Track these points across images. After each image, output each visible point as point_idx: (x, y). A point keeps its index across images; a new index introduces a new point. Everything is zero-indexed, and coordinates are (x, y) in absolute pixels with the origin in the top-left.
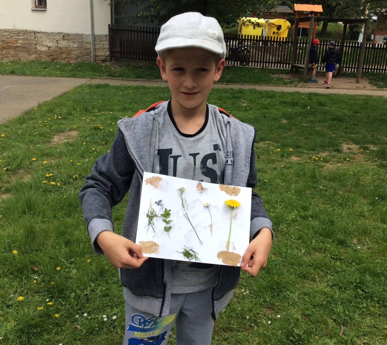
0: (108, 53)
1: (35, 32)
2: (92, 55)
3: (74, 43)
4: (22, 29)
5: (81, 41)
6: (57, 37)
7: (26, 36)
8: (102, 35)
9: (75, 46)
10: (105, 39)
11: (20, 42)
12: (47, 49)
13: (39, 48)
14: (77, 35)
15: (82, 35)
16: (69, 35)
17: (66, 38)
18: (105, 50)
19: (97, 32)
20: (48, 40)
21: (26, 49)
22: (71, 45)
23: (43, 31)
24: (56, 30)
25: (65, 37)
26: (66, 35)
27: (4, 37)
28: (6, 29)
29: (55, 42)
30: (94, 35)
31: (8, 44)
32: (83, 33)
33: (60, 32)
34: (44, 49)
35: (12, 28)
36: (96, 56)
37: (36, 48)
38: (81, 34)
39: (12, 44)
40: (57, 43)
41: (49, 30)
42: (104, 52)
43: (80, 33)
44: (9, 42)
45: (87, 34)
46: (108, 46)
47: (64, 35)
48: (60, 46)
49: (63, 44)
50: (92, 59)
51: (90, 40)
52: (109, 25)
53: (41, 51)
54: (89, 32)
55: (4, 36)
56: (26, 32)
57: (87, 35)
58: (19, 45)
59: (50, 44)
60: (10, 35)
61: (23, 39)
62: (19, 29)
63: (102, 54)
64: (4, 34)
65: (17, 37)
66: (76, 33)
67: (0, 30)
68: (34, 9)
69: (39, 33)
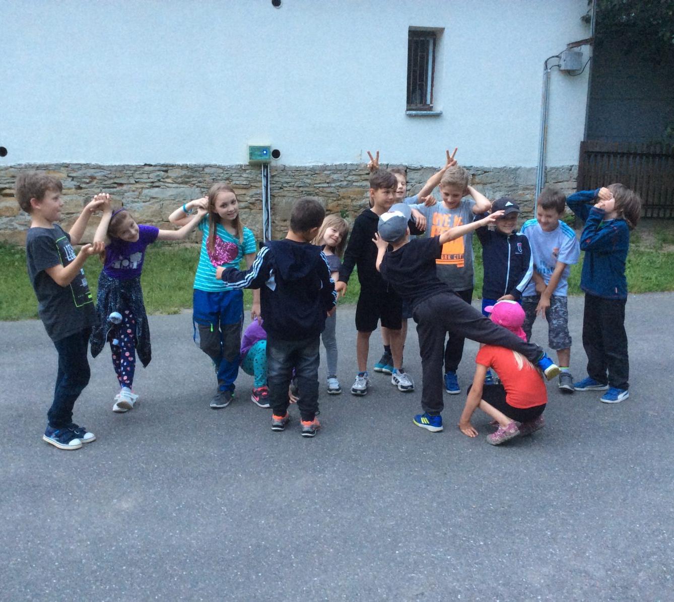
3: (496, 190)
5: (512, 184)
8: (563, 168)
10: (567, 177)
14: (504, 170)
15: (516, 169)
16: (485, 172)
17: (478, 178)
19: (553, 161)
25: (477, 176)
26: (479, 172)
27: (333, 185)
28: (340, 165)
30: (546, 168)
31: (339, 202)
32: (518, 165)
33: (468, 165)
35: (356, 162)
38: (513, 167)
39: (350, 201)
44: (343, 197)
45: (528, 166)
47: (476, 173)
51: (535, 179)
52: (581, 143)
54: (536, 164)
55: (334, 181)
57: (530, 170)
60: (350, 178)
64: (335, 176)
65: (364, 183)
66: (503, 166)
67: (324, 168)
68: (409, 112)
69: (416, 170)
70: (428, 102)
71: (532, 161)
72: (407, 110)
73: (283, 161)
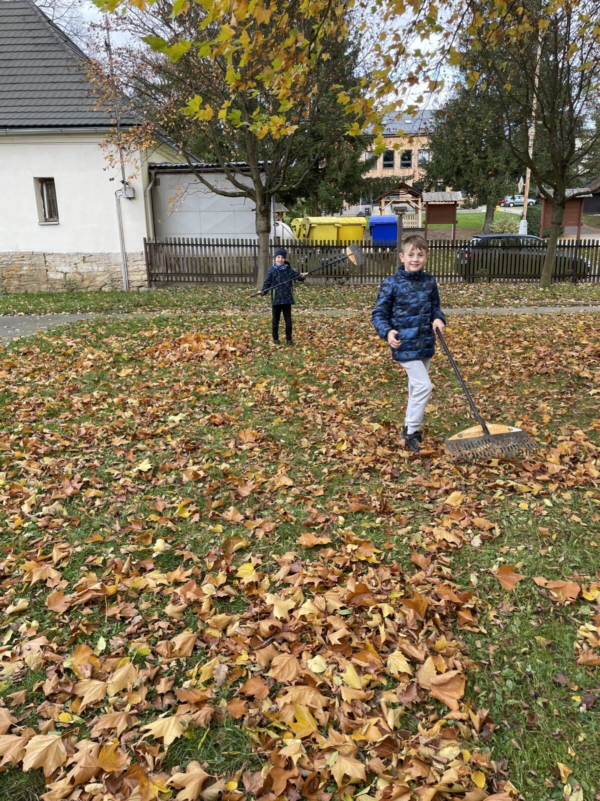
0: (145, 277)
1: (45, 255)
2: (124, 279)
4: (27, 251)
5: (108, 262)
6: (75, 260)
7: (33, 261)
8: (136, 253)
9: (101, 269)
10: (140, 258)
11: (25, 268)
12: (62, 275)
13: (52, 275)
14: (102, 254)
15: (109, 254)
16: (91, 256)
17: (87, 259)
18: (142, 273)
20: (63, 264)
21: (33, 277)
22: (95, 268)
23: (56, 252)
24: (73, 250)
26: (87, 256)
27: (4, 263)
28: (6, 252)
29: (73, 266)
30: (126, 253)
31: (9, 273)
32: (110, 251)
33: (79, 252)
34: (59, 276)
35: (14, 251)
36: (129, 282)
37: (47, 276)
38: (107, 253)
39: (14, 272)
40: (76, 267)
41: (65, 250)
42: (139, 276)
43: (106, 251)
44: (10, 270)
45: (116, 252)
46: (145, 268)
47: (85, 256)
48: (80, 271)
49: (84, 268)
50: (124, 285)
51: (120, 260)
52: (145, 239)
53: (55, 280)
54: (120, 251)
55: (4, 261)
56: (33, 255)
57: (116, 254)
58: (24, 272)
59: (66, 270)
60: (12, 259)
61: (29, 264)
62: (23, 251)
63: (139, 278)
64: (4, 259)
66: (101, 252)
68: (41, 223)
69: (49, 254)
71: (117, 249)
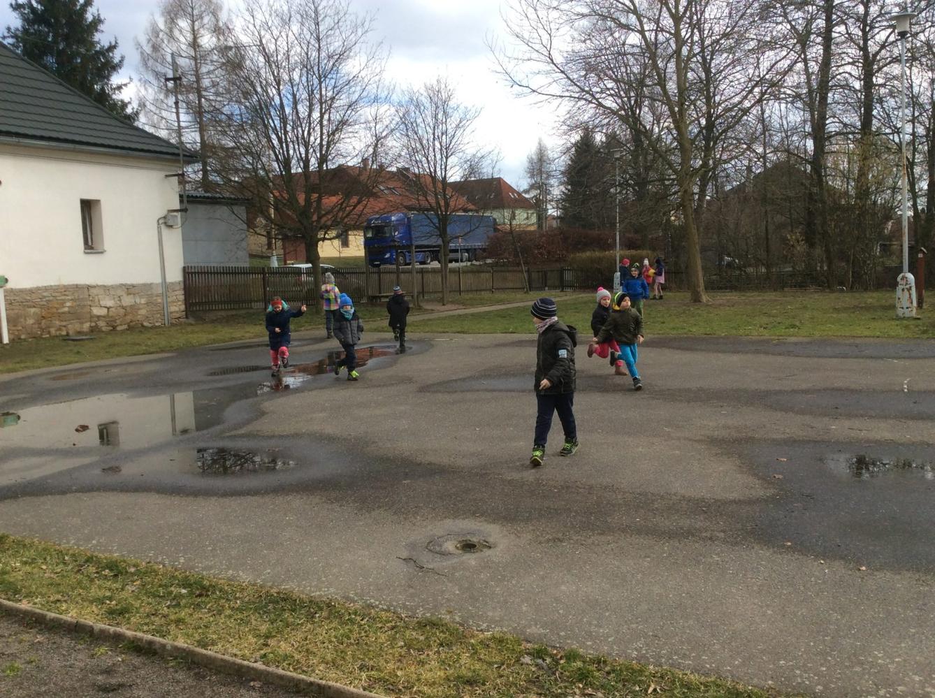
0: (183, 307)
1: (89, 287)
3: (141, 297)
4: (71, 283)
5: (149, 293)
6: (120, 292)
7: (76, 295)
8: (176, 283)
9: (143, 301)
10: (178, 288)
12: (106, 310)
13: (95, 311)
14: (145, 285)
15: (151, 284)
16: (134, 287)
17: (130, 291)
18: (180, 303)
19: (169, 280)
20: (107, 298)
21: (75, 315)
22: (138, 301)
23: (100, 284)
24: (118, 281)
25: (130, 289)
26: (130, 287)
27: (44, 300)
28: (48, 286)
29: (116, 299)
30: (166, 283)
31: (49, 311)
32: (151, 281)
33: (124, 283)
34: (103, 312)
35: (57, 284)
36: (169, 314)
37: (90, 312)
39: (55, 310)
40: (120, 300)
41: (109, 281)
42: (177, 306)
43: (149, 282)
44: (51, 308)
45: (156, 282)
46: (182, 297)
47: (128, 288)
48: (124, 305)
49: (128, 301)
51: (160, 290)
52: (184, 267)
53: (98, 316)
54: (160, 281)
55: (45, 297)
56: (77, 287)
57: (158, 284)
58: (66, 309)
59: (110, 303)
60: (54, 295)
61: (72, 300)
62: (66, 284)
63: (177, 309)
64: (45, 294)
65: (63, 297)
66: (143, 282)
67: (38, 289)
68: (87, 251)
69: (94, 287)
70: (90, 244)
71: (158, 280)
72: (85, 249)
73: (9, 285)
